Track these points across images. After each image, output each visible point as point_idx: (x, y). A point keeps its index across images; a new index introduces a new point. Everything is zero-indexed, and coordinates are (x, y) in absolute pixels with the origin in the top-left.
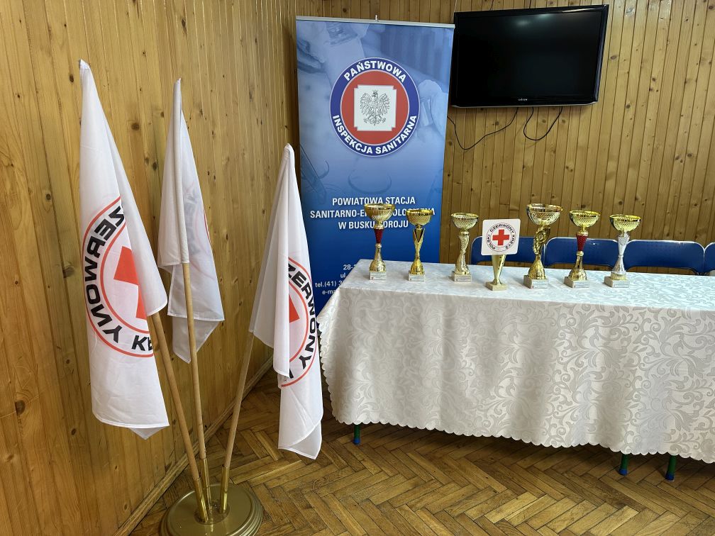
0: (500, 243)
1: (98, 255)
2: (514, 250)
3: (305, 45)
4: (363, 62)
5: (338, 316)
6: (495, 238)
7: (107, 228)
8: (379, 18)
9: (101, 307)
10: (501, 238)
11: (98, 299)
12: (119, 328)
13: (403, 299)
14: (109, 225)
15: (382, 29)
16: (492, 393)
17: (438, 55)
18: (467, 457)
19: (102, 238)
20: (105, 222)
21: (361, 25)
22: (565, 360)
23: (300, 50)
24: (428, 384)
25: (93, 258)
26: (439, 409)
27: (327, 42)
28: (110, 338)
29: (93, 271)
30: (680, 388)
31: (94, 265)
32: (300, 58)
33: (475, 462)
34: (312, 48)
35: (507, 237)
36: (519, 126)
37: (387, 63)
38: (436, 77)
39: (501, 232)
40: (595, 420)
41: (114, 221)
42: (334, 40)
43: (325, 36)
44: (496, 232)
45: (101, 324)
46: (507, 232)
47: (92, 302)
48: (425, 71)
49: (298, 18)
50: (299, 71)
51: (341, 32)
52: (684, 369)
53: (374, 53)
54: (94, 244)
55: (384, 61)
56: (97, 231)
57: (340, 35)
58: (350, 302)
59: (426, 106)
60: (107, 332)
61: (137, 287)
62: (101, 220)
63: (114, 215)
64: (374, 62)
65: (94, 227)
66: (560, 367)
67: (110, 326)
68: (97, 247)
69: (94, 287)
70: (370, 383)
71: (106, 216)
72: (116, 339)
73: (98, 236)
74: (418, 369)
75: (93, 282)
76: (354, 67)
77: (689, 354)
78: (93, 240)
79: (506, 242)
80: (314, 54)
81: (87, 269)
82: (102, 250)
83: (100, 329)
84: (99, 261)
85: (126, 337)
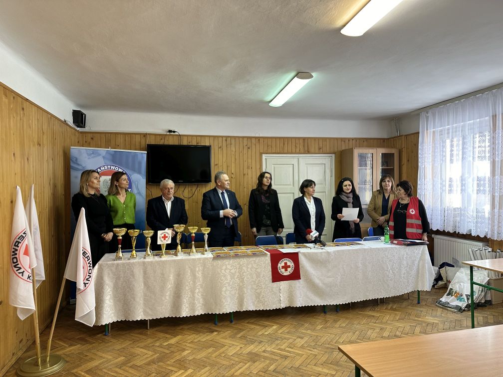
0: (165, 239)
1: (18, 247)
2: (169, 242)
3: (75, 159)
4: (104, 166)
5: (97, 277)
6: (162, 237)
7: (22, 238)
8: (111, 148)
9: (18, 264)
10: (165, 237)
11: (17, 262)
12: (24, 271)
13: (126, 265)
14: (23, 237)
15: (113, 153)
16: (163, 299)
17: (140, 163)
18: (156, 331)
19: (20, 241)
20: (22, 235)
21: (103, 151)
22: (189, 281)
23: (72, 161)
24: (138, 300)
25: (16, 248)
26: (142, 310)
27: (86, 157)
28: (20, 275)
29: (16, 252)
30: (229, 285)
31: (17, 250)
32: (72, 164)
33: (160, 332)
34: (78, 160)
35: (167, 237)
36: (181, 192)
37: (116, 166)
38: (140, 173)
39: (165, 235)
40: (203, 304)
41: (24, 235)
42: (89, 157)
43: (85, 155)
44: (163, 235)
45: (17, 270)
46: (167, 235)
47: (14, 263)
48: (134, 170)
49: (72, 147)
50: (71, 170)
51: (93, 153)
52: (229, 277)
53: (109, 163)
54: (17, 243)
55: (114, 166)
56: (19, 239)
57: (92, 155)
58: (102, 269)
59: (135, 184)
60: (19, 273)
61: (28, 257)
62: (20, 235)
63: (24, 233)
64: (109, 166)
65: (18, 237)
66: (188, 284)
67: (21, 271)
68: (18, 244)
69: (16, 258)
70: (112, 304)
71: (22, 234)
72: (22, 276)
73: (19, 240)
74: (133, 294)
75: (16, 256)
76: (100, 168)
77: (230, 272)
78: (17, 242)
79: (166, 239)
80: (78, 163)
81: (13, 252)
82: (20, 245)
83: (17, 272)
84: (18, 249)
85: (26, 275)
